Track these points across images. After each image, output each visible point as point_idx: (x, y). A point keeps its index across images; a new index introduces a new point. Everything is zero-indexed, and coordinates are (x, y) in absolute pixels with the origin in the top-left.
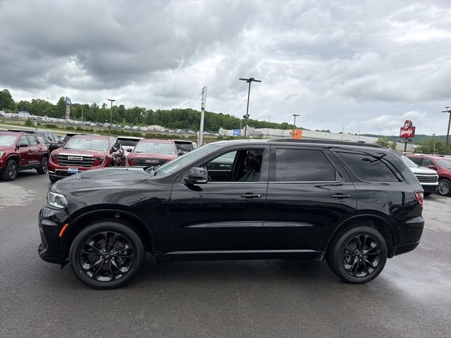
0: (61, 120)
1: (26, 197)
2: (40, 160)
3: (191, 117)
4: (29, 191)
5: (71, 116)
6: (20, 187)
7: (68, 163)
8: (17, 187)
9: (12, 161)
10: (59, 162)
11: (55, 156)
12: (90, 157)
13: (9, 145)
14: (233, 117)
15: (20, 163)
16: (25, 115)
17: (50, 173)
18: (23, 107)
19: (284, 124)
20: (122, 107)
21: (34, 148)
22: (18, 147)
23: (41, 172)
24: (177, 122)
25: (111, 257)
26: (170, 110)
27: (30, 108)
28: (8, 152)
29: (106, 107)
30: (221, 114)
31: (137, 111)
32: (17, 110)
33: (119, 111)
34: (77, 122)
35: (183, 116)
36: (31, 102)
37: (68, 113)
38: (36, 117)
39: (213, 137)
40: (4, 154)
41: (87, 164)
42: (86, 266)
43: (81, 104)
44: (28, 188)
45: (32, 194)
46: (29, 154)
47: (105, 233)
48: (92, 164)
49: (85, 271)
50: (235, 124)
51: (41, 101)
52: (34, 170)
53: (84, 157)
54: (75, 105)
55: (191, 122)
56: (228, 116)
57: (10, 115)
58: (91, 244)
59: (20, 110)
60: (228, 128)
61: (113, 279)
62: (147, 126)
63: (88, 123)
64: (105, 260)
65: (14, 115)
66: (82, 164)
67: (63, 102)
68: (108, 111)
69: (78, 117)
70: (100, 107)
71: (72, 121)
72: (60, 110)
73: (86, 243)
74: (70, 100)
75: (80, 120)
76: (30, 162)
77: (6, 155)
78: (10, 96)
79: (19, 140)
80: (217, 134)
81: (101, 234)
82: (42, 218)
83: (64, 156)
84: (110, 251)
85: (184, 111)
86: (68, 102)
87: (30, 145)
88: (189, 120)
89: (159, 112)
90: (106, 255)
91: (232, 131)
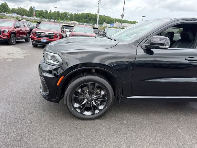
0: (31, 18)
1: (23, 54)
2: (26, 35)
3: (90, 17)
4: (24, 50)
5: (36, 16)
6: (18, 48)
7: (41, 36)
8: (17, 48)
9: (13, 35)
10: (36, 36)
11: (34, 32)
12: (52, 34)
13: (10, 26)
14: (110, 18)
15: (17, 36)
16: (15, 15)
17: (32, 41)
18: (14, 11)
19: (134, 21)
20: (58, 12)
21: (23, 29)
22: (15, 28)
23: (27, 41)
24: (84, 20)
25: (92, 100)
26: (81, 13)
27: (17, 12)
28: (10, 30)
29: (51, 12)
30: (104, 16)
31: (65, 14)
32: (11, 12)
33: (57, 14)
34: (39, 19)
35: (86, 16)
36: (17, 9)
37: (35, 14)
38: (20, 16)
39: (101, 27)
40: (9, 31)
41: (51, 37)
42: (76, 105)
43: (40, 10)
44: (22, 49)
45: (25, 52)
46: (20, 32)
47: (89, 83)
48: (53, 37)
49: (75, 108)
50: (111, 21)
51: (22, 8)
52: (24, 40)
53: (49, 33)
54: (37, 11)
55: (90, 19)
56: (108, 17)
57: (8, 15)
58: (80, 91)
59: (12, 13)
60: (107, 23)
61: (94, 114)
62: (70, 21)
63: (44, 19)
64: (88, 101)
65: (11, 15)
66: (48, 37)
67: (32, 9)
68: (52, 14)
69: (39, 17)
70: (49, 12)
71: (36, 18)
72: (31, 13)
73: (76, 90)
74: (35, 8)
75: (40, 18)
76: (21, 36)
77: (10, 32)
78: (8, 6)
79: (15, 24)
80: (103, 26)
81: (86, 84)
82: (41, 71)
83: (39, 32)
84: (92, 96)
85: (87, 14)
86: (34, 9)
87: (21, 27)
88: (89, 18)
89: (75, 14)
90: (89, 98)
91: (110, 24)
